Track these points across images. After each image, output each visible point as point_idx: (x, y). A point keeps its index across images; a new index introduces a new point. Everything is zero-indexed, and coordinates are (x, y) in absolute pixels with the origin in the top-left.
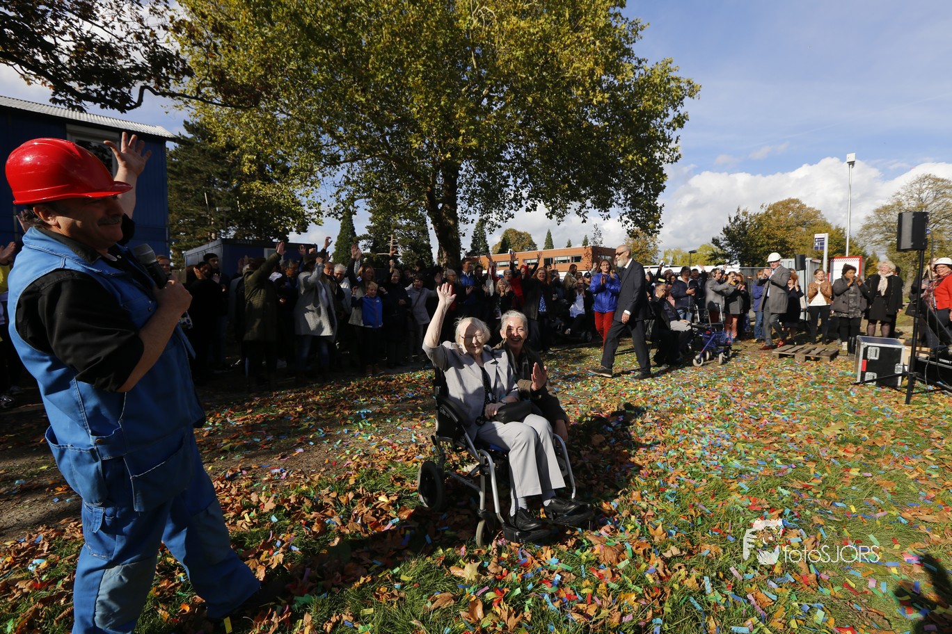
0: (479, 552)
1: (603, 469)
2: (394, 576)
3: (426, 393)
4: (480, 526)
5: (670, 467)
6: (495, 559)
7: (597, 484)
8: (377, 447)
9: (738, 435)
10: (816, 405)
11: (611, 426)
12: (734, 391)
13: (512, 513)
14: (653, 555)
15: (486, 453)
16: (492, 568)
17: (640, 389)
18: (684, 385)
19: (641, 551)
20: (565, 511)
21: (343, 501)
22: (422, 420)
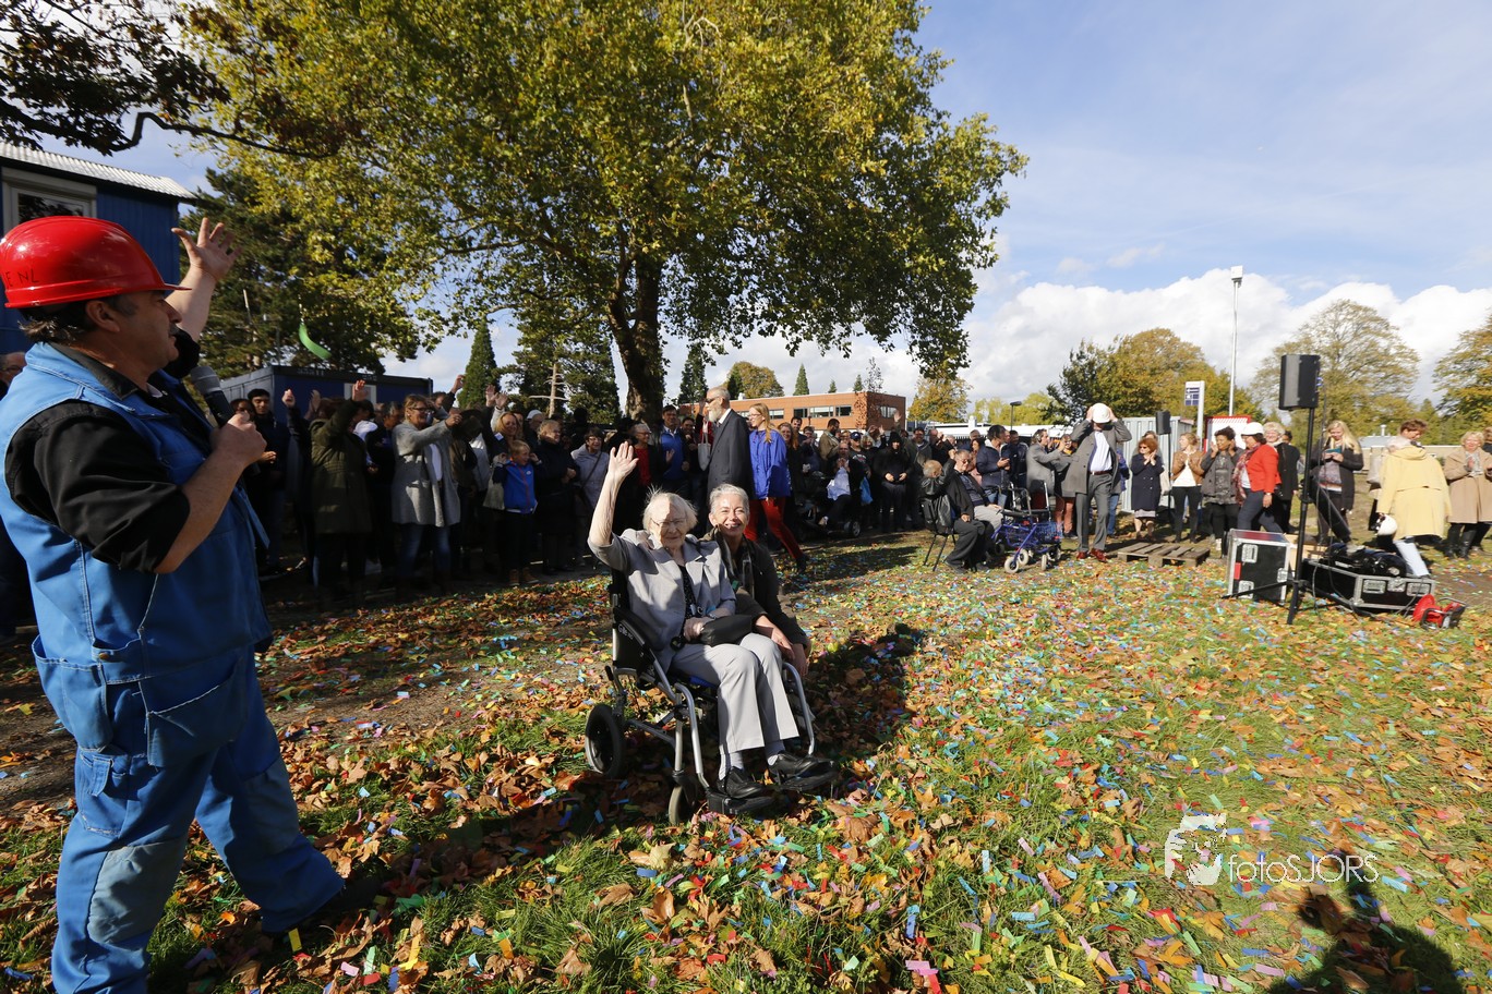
0: (674, 831)
1: (860, 717)
2: (546, 867)
3: (603, 611)
4: (676, 793)
5: (955, 713)
6: (695, 840)
7: (850, 737)
8: (525, 689)
9: (1055, 668)
10: (1168, 627)
11: (876, 657)
12: (1057, 607)
13: (722, 775)
14: (917, 827)
15: (685, 689)
16: (690, 851)
17: (924, 605)
18: (987, 600)
19: (901, 822)
20: (797, 771)
21: (471, 765)
22: (595, 650)
